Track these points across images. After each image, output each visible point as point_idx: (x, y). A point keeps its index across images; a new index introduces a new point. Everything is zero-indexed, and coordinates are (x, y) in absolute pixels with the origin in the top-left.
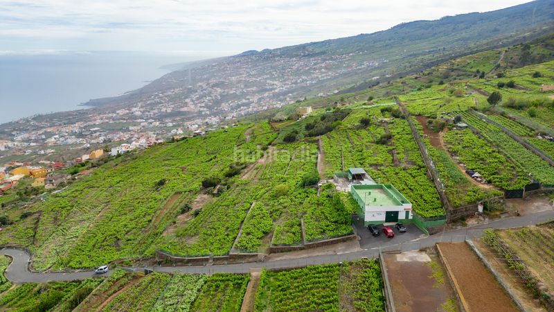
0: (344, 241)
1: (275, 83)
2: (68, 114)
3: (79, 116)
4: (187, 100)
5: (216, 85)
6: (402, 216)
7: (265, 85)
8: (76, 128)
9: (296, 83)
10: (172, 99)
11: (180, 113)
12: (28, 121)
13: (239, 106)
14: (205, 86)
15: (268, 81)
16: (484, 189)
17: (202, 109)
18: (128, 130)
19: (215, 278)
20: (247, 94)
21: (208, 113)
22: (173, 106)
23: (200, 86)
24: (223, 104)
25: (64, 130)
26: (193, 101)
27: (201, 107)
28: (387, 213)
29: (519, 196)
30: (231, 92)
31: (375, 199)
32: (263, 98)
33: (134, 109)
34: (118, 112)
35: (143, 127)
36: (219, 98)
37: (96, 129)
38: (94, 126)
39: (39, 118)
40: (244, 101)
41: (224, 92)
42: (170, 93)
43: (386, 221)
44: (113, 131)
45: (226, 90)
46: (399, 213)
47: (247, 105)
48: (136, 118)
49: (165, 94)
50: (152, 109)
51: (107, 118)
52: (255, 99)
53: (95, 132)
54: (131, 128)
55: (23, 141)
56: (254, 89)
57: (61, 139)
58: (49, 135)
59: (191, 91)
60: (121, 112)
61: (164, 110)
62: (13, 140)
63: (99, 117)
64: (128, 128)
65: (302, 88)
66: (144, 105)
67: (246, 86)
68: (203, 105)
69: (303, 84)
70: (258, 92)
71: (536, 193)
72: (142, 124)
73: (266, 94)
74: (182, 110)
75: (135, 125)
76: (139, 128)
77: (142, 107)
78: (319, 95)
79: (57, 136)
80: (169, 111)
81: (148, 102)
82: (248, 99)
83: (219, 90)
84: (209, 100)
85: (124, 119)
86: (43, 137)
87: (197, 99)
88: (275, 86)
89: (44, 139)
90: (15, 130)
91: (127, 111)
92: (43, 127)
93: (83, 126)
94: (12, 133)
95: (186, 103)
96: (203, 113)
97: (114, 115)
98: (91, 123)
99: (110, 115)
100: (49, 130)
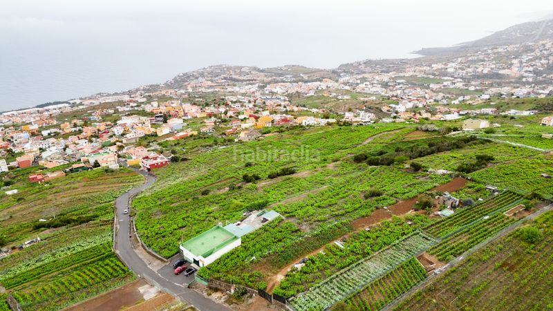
2: (392, 62)
3: (399, 65)
4: (515, 61)
10: (499, 58)
11: (498, 76)
12: (360, 65)
14: (549, 45)
17: (526, 74)
18: (428, 87)
21: (531, 80)
22: (493, 66)
23: (543, 45)
25: (377, 78)
26: (521, 62)
27: (526, 72)
33: (450, 65)
34: (433, 66)
35: (444, 86)
37: (403, 81)
39: (368, 63)
42: (501, 50)
44: (415, 85)
48: (446, 75)
49: (495, 50)
50: (469, 67)
51: (421, 71)
53: (399, 84)
54: (432, 85)
57: (369, 86)
58: (364, 80)
59: (528, 50)
60: (435, 66)
61: (480, 69)
62: (337, 81)
63: (413, 69)
64: (429, 85)
66: (464, 61)
68: (531, 69)
72: (445, 83)
74: (501, 72)
75: (438, 83)
76: (438, 87)
77: (461, 63)
79: (368, 83)
80: (485, 71)
81: (470, 58)
84: (542, 64)
85: (434, 75)
86: (359, 82)
87: (527, 62)
89: (358, 84)
90: (344, 72)
91: (443, 66)
92: (365, 73)
93: (393, 76)
94: (341, 74)
95: (512, 64)
96: (524, 80)
97: (428, 68)
98: (402, 75)
99: (425, 68)
100: (366, 76)
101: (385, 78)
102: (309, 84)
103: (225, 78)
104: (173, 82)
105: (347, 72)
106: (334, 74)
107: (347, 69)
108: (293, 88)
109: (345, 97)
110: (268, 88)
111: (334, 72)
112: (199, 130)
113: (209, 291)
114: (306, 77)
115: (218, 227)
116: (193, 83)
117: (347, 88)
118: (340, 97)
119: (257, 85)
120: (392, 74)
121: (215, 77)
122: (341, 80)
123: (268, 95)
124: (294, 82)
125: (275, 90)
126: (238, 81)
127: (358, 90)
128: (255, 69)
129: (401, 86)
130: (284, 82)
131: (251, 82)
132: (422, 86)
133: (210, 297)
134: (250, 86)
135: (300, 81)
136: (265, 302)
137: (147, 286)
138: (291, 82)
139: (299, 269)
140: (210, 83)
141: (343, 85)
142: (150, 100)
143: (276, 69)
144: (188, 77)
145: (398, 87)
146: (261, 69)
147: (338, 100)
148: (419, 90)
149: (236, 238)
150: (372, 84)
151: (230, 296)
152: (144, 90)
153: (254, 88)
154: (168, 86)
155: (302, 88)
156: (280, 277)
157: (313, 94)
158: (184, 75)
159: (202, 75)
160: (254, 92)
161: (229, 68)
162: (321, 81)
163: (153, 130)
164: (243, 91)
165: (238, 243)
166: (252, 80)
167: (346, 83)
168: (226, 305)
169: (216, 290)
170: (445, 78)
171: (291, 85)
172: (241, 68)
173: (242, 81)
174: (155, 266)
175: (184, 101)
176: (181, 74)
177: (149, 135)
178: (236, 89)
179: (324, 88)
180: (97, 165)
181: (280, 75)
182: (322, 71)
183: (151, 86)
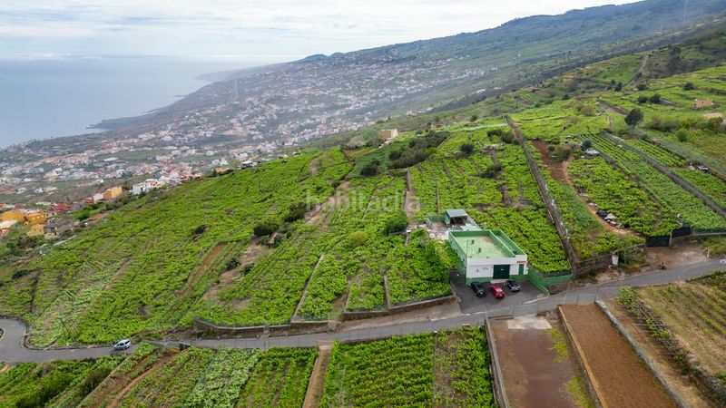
0: (440, 303)
1: (349, 97)
2: (74, 139)
3: (89, 142)
4: (233, 121)
5: (272, 101)
6: (514, 271)
7: (336, 101)
8: (84, 158)
9: (376, 98)
10: (213, 119)
11: (223, 138)
12: (22, 149)
13: (301, 128)
14: (256, 102)
15: (340, 96)
16: (620, 235)
17: (252, 133)
18: (154, 161)
19: (272, 353)
20: (312, 112)
21: (261, 137)
22: (214, 128)
23: (250, 102)
24: (281, 126)
25: (68, 160)
26: (240, 121)
27: (251, 129)
28: (496, 267)
29: (664, 243)
30: (292, 110)
31: (480, 250)
32: (333, 117)
33: (162, 133)
34: (140, 136)
35: (175, 156)
36: (275, 117)
37: (112, 159)
38: (109, 155)
39: (34, 145)
40: (308, 121)
41: (282, 110)
42: (210, 112)
43: (494, 278)
44: (135, 162)
45: (285, 108)
46: (511, 268)
47: (313, 127)
48: (165, 144)
49: (204, 113)
50: (186, 133)
51: (127, 145)
52: (324, 120)
53: (111, 163)
54: (158, 158)
55: (14, 175)
56: (322, 105)
57: (65, 173)
58: (49, 168)
59: (238, 109)
60: (145, 137)
61: (202, 133)
63: (115, 144)
64: (154, 158)
65: (385, 104)
66: (176, 127)
67: (311, 102)
68: (254, 127)
69: (387, 100)
70: (327, 110)
71: (686, 240)
72: (173, 153)
73: (338, 113)
74: (226, 133)
75: (164, 154)
76: (169, 158)
77: (173, 130)
78: (407, 114)
79: (59, 169)
80: (209, 134)
81: (181, 123)
82: (314, 119)
83: (275, 107)
84: (262, 121)
85: (149, 146)
86: (42, 170)
87: (247, 119)
88: (349, 102)
89: (43, 173)
91: (153, 136)
92: (41, 157)
93: (94, 156)
95: (232, 124)
96: (254, 138)
97: (136, 140)
98: (105, 152)
99: (131, 140)
100: (48, 161)
105: (9, 161)
107: (4, 157)
122: (7, 173)
129: (116, 165)
132: (146, 161)
145: (113, 166)
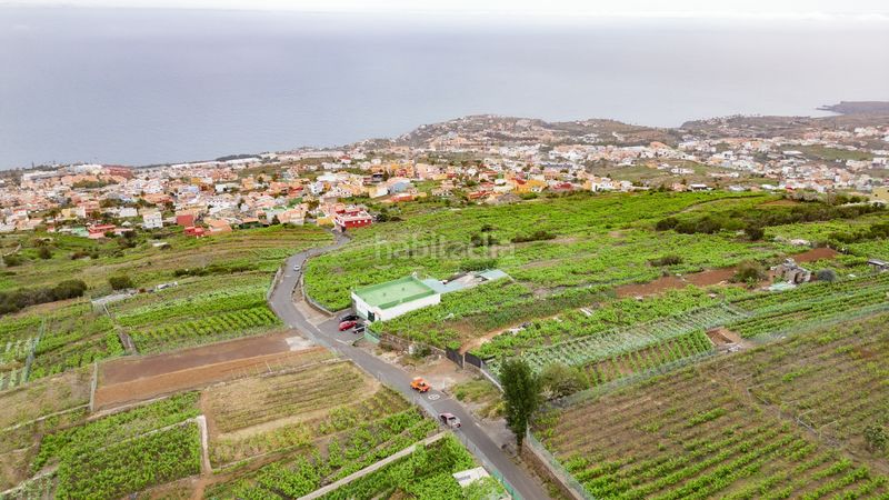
2: (781, 121)
3: (793, 127)
12: (720, 123)
25: (748, 145)
29: (459, 362)
34: (857, 130)
35: (874, 165)
37: (796, 152)
39: (736, 121)
51: (833, 138)
53: (788, 157)
57: (732, 158)
58: (723, 147)
60: (860, 131)
62: (675, 147)
63: (818, 134)
64: (844, 162)
72: (876, 160)
75: (863, 159)
79: (730, 153)
85: (858, 145)
86: (714, 150)
89: (711, 154)
90: (690, 132)
91: (876, 132)
92: (727, 136)
93: (779, 144)
94: (684, 137)
97: (848, 134)
98: (796, 142)
99: (840, 134)
100: (728, 141)
101: (763, 146)
102: (626, 148)
103: (489, 135)
104: (410, 137)
105: (695, 134)
106: (672, 137)
107: (695, 129)
108: (596, 154)
109: (685, 171)
110: (556, 151)
111: (672, 132)
112: (429, 192)
113: (381, 350)
114: (621, 138)
115: (412, 279)
116: (439, 140)
117: (692, 158)
118: (676, 171)
119: (538, 146)
120: (777, 141)
121: (474, 132)
122: (683, 146)
123: (553, 161)
124: (600, 144)
125: (565, 155)
126: (509, 138)
127: (711, 163)
128: (539, 123)
129: (792, 160)
130: (583, 143)
131: (529, 141)
132: (831, 163)
133: (379, 357)
134: (526, 147)
135: (610, 143)
136: (453, 366)
137: (297, 338)
138: (593, 144)
139: (515, 334)
140: (464, 141)
141: (684, 154)
142: (371, 155)
143: (574, 123)
144: (434, 131)
145: (786, 161)
146: (548, 122)
147: (672, 174)
148: (824, 168)
149: (433, 293)
150: (739, 155)
151: (407, 356)
152: (365, 145)
153: (533, 150)
154: (400, 143)
155: (614, 153)
156: (484, 340)
157: (629, 164)
158: (427, 127)
159: (454, 128)
160: (530, 156)
161: (497, 121)
162: (647, 145)
163: (364, 190)
164: (514, 154)
165: (435, 300)
166: (531, 139)
167: (689, 152)
168: (399, 366)
169: (390, 349)
170: (879, 152)
171: (593, 148)
172: (516, 120)
173: (516, 139)
174: (316, 320)
175: (420, 161)
176: (423, 127)
177: (357, 197)
178: (504, 150)
179: (651, 156)
180: (276, 221)
181: (580, 134)
182: (651, 130)
183: (377, 141)
